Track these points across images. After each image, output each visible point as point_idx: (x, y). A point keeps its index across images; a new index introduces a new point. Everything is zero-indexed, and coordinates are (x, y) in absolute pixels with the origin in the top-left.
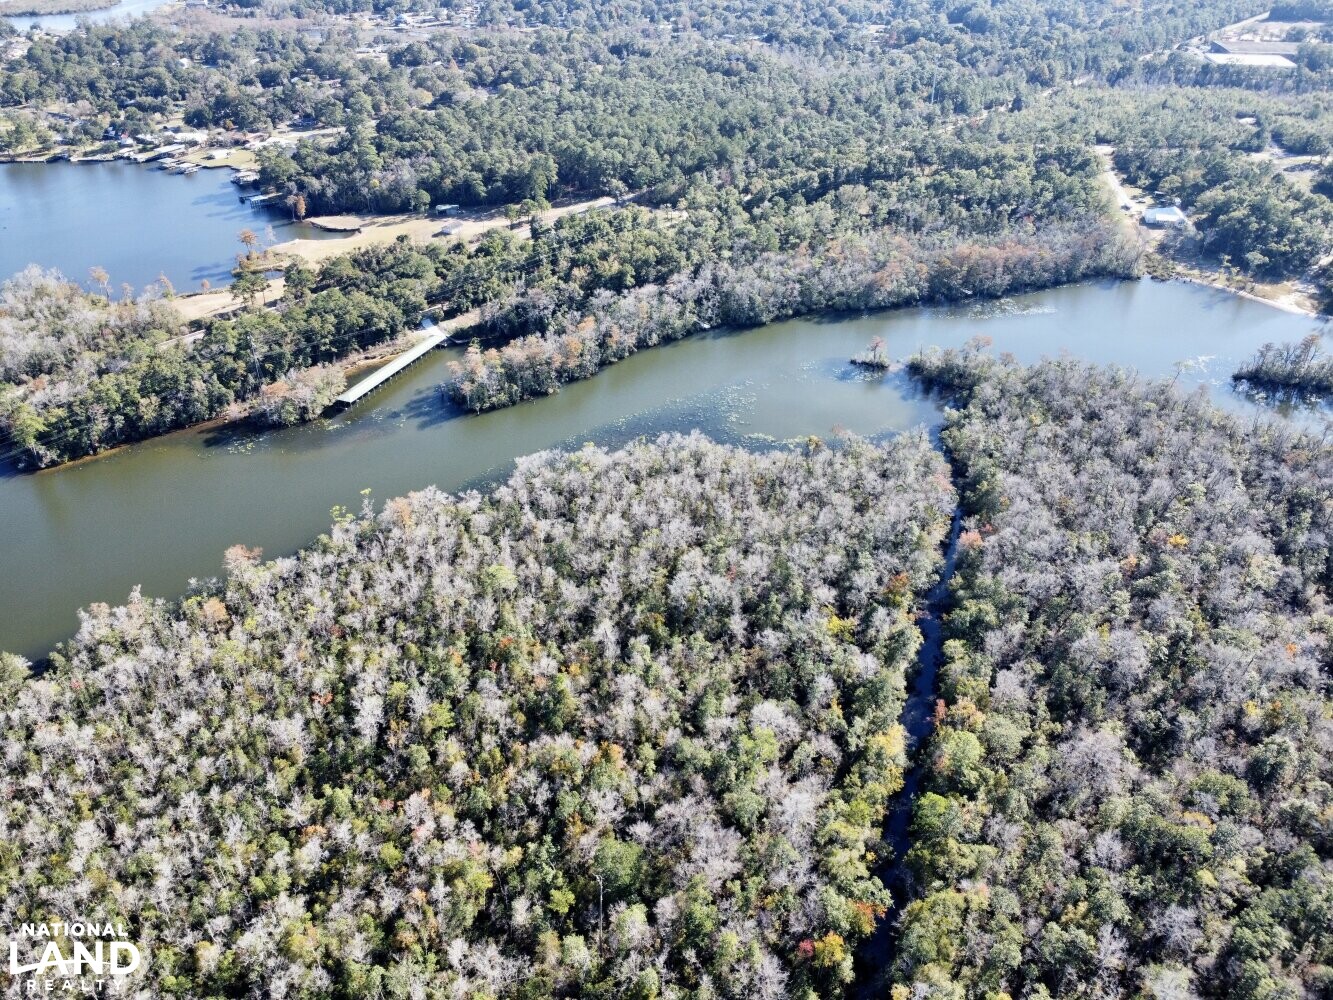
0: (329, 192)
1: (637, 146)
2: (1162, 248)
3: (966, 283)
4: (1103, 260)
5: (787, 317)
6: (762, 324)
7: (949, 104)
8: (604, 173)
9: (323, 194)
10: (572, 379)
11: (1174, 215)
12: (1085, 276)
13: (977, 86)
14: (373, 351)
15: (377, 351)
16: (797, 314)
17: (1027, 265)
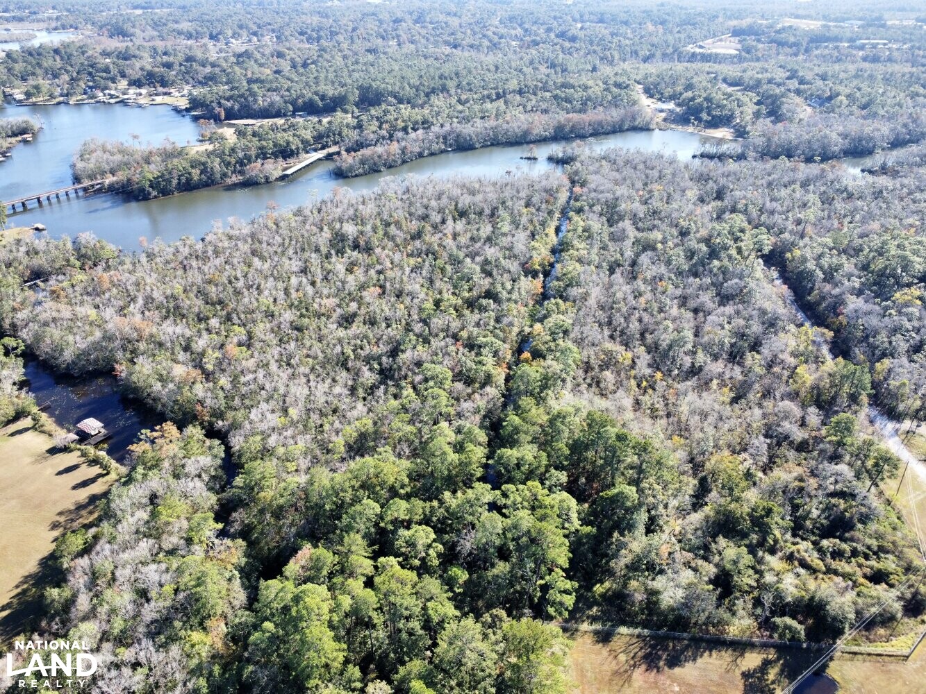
0: (236, 108)
1: (398, 84)
2: (665, 120)
3: (571, 131)
4: (636, 123)
5: (488, 146)
6: (476, 148)
7: (559, 69)
8: (383, 96)
9: (232, 108)
10: (390, 167)
11: (671, 105)
12: (628, 130)
13: (573, 62)
14: (289, 160)
15: (291, 161)
16: (492, 145)
17: (600, 124)
